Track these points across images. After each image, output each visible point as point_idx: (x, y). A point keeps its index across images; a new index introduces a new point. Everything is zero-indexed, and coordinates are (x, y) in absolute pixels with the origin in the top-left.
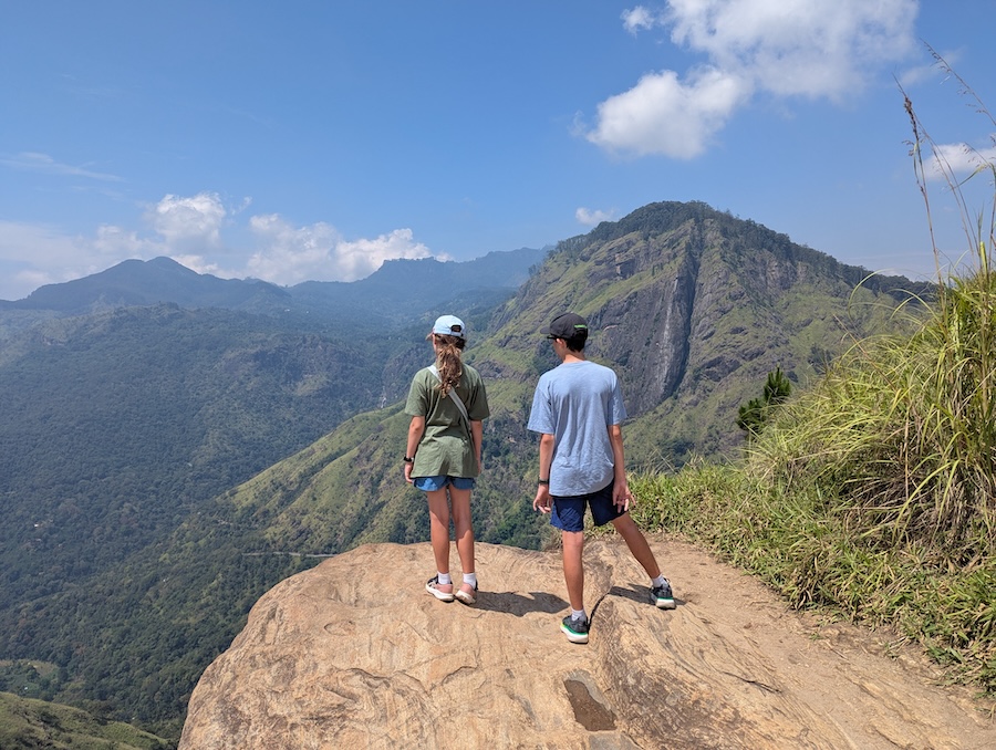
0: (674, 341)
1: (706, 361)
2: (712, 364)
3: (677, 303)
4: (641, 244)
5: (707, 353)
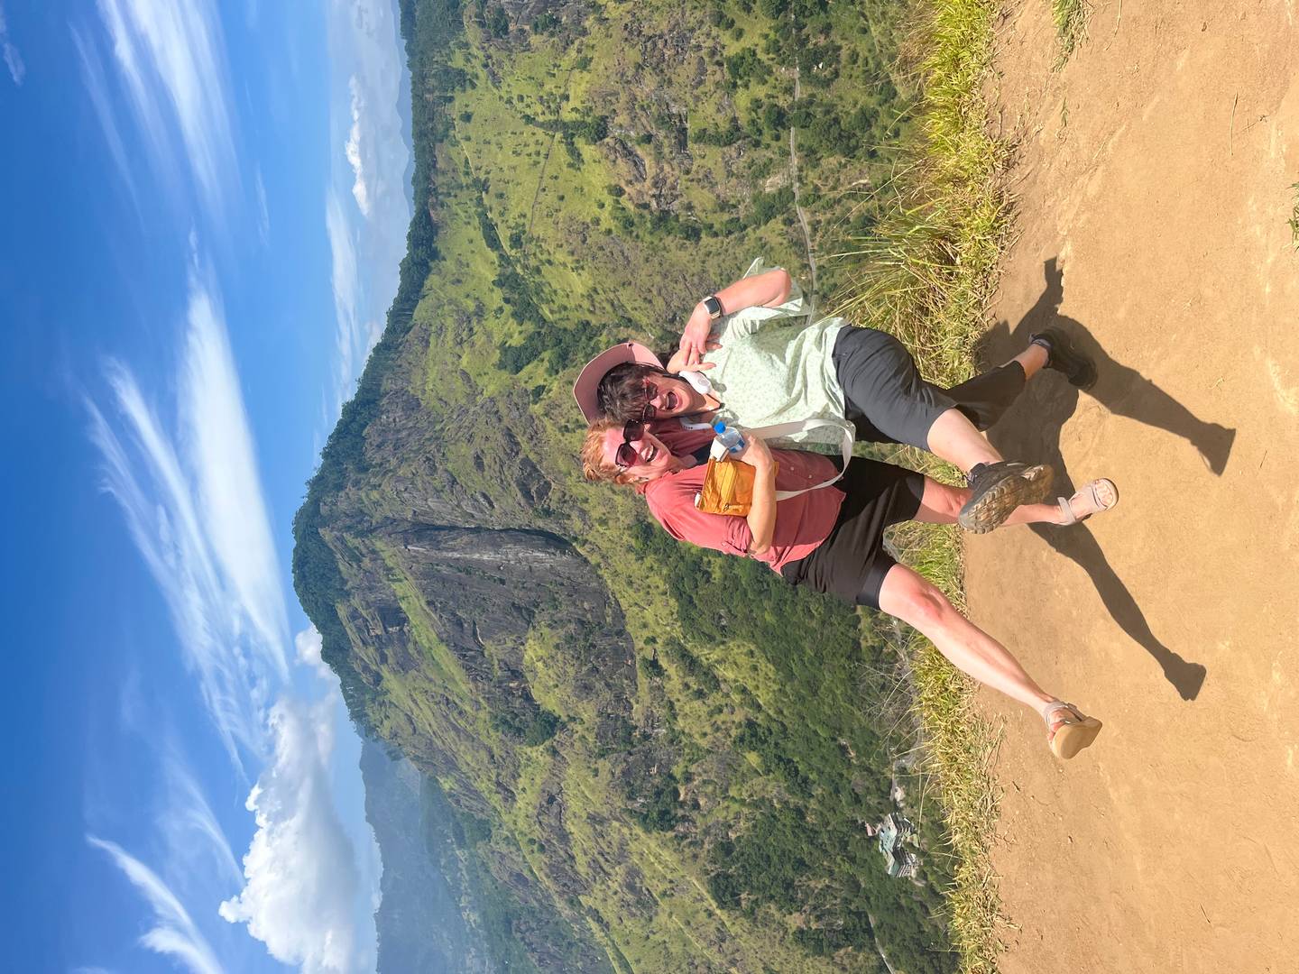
0: (496, 546)
1: (523, 502)
2: (527, 494)
3: (442, 545)
4: (356, 601)
5: (510, 500)
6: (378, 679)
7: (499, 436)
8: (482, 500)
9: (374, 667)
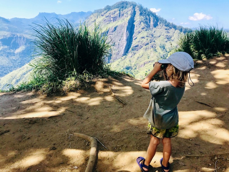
0: (127, 40)
2: (136, 46)
3: (128, 30)
4: (118, 12)
5: (135, 43)
6: (102, 16)
7: (147, 42)
8: (136, 37)
9: (105, 15)
